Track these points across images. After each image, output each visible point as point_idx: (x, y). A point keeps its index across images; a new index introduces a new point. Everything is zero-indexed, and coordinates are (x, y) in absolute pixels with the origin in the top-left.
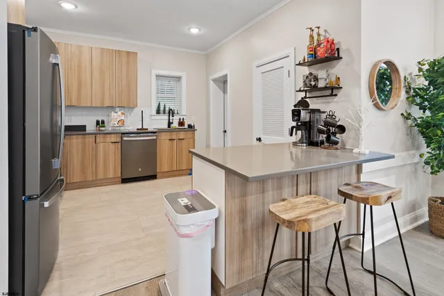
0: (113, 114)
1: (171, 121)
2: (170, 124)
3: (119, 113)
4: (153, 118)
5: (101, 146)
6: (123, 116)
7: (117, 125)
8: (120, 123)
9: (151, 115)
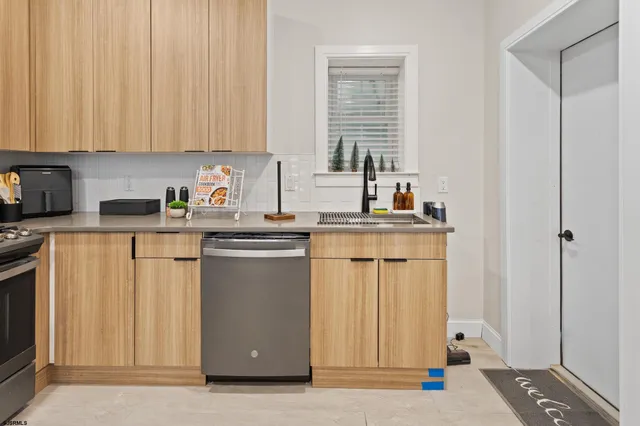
0: (202, 173)
1: (371, 192)
2: (367, 200)
3: (218, 169)
4: (321, 181)
5: (147, 267)
6: (227, 177)
7: (207, 205)
8: (217, 197)
9: (315, 175)
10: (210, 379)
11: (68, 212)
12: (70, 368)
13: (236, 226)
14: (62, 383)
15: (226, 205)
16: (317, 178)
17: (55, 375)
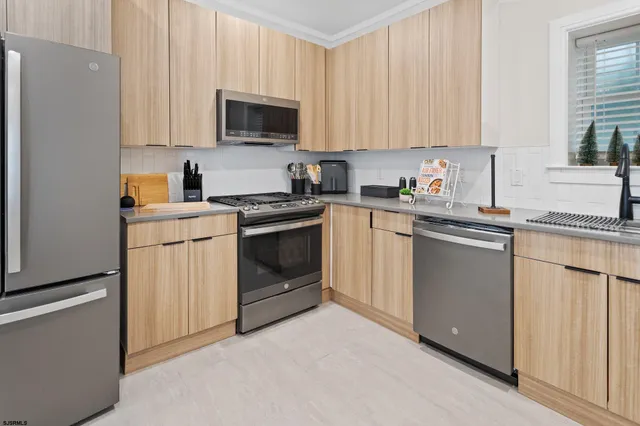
0: (424, 166)
3: (436, 163)
6: (443, 170)
7: (426, 193)
8: (434, 187)
9: (549, 169)
10: (422, 339)
11: (345, 192)
12: (341, 294)
13: (447, 213)
14: (335, 302)
15: (441, 194)
16: (552, 173)
17: (333, 296)
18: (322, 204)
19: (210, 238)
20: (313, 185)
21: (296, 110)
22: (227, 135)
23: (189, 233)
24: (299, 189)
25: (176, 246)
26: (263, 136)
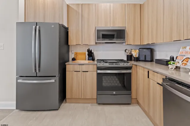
0: (181, 50)
3: (188, 48)
8: (184, 62)
18: (131, 65)
19: (88, 72)
20: (134, 57)
21: (125, 30)
22: (97, 40)
23: (82, 69)
24: (129, 59)
25: (78, 72)
26: (110, 40)
